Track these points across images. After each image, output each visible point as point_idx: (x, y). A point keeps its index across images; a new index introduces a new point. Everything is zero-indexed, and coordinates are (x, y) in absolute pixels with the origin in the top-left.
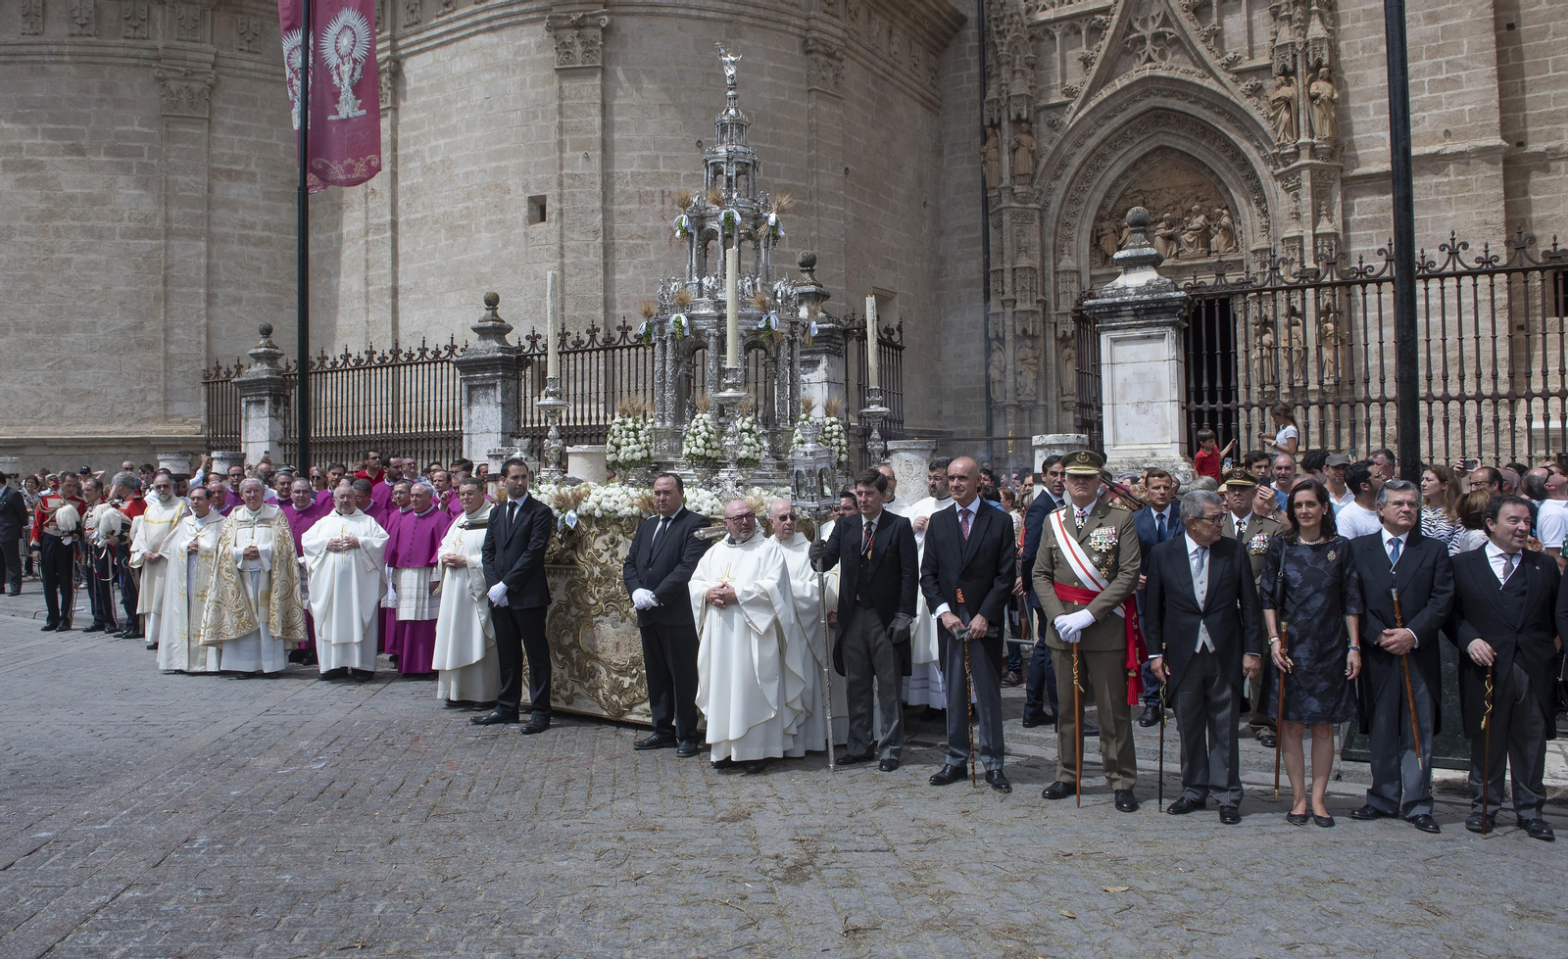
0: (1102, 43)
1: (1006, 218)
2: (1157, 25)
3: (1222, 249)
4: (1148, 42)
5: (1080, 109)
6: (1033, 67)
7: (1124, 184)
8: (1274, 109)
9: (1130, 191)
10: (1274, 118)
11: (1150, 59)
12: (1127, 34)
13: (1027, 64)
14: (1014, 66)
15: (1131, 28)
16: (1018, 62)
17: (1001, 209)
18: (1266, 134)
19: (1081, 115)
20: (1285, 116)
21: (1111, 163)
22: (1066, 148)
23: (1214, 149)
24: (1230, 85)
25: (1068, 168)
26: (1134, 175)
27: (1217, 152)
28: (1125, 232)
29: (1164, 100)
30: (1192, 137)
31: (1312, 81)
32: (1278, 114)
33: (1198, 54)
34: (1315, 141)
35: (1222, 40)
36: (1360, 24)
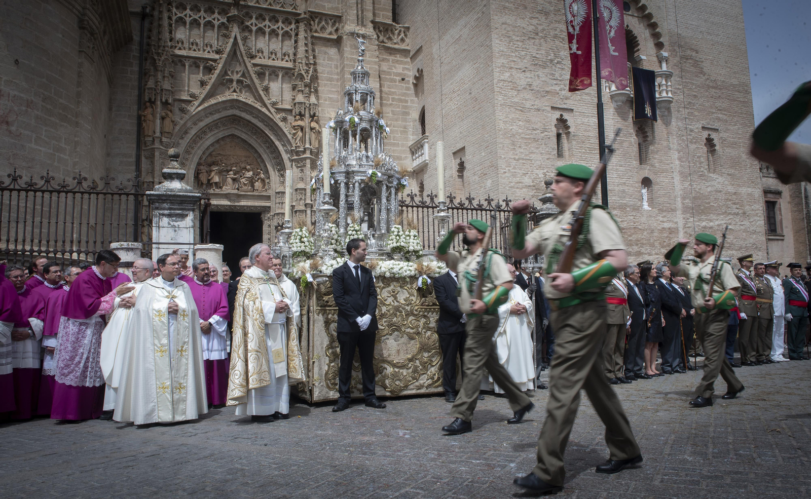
0: (213, 76)
1: (157, 154)
2: (239, 75)
3: (260, 189)
4: (235, 83)
5: (199, 106)
6: (172, 77)
7: (212, 149)
8: (295, 130)
9: (214, 153)
10: (294, 134)
11: (235, 91)
12: (223, 76)
13: (170, 75)
14: (164, 73)
15: (226, 74)
16: (166, 72)
17: (154, 148)
18: (289, 140)
19: (200, 109)
20: (300, 134)
21: (207, 137)
22: (189, 124)
23: (259, 141)
24: (274, 113)
25: (188, 135)
26: (217, 146)
27: (261, 143)
28: (213, 174)
29: (240, 112)
30: (249, 133)
31: (312, 121)
32: (297, 132)
33: (260, 95)
34: (311, 147)
35: (269, 92)
36: (327, 102)
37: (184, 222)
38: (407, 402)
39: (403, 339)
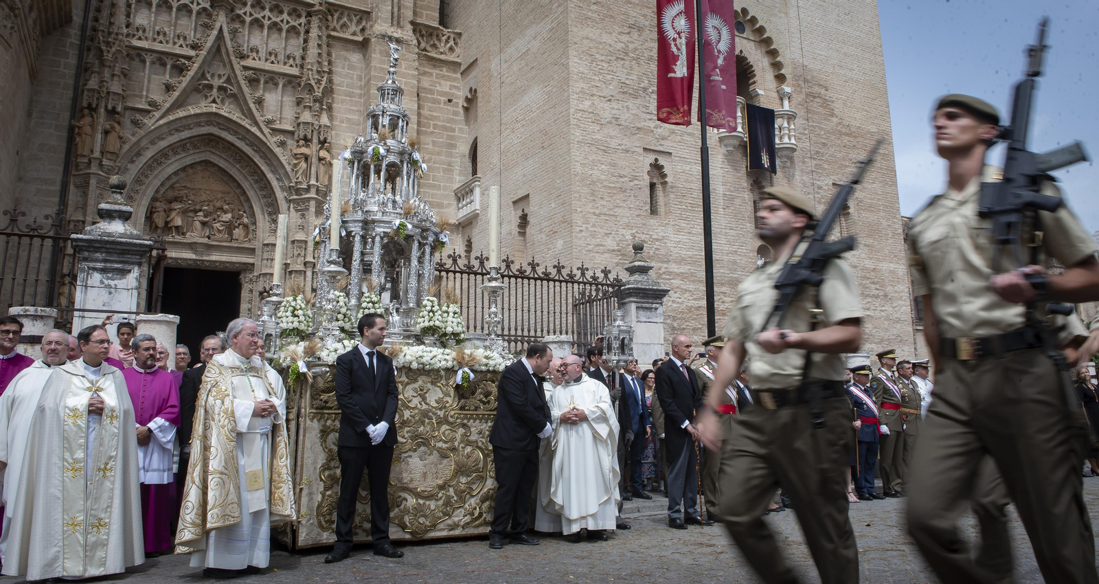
0: (184, 79)
1: (93, 182)
2: (222, 81)
3: (241, 238)
4: (215, 90)
5: (161, 118)
6: (125, 75)
7: (175, 179)
8: (297, 159)
9: (178, 185)
10: (295, 165)
11: (214, 101)
12: (199, 80)
13: (122, 73)
14: (113, 70)
15: (203, 76)
16: (117, 69)
17: (90, 174)
18: (287, 173)
19: (161, 122)
20: (303, 165)
21: (170, 162)
22: (144, 143)
23: (244, 172)
24: (268, 135)
25: (142, 158)
26: (183, 175)
27: (247, 175)
28: (173, 214)
29: (220, 131)
30: (231, 161)
31: (321, 149)
32: (299, 163)
33: (250, 109)
34: (318, 184)
35: (263, 106)
36: (344, 125)
37: (124, 281)
38: (435, 549)
39: (432, 457)
